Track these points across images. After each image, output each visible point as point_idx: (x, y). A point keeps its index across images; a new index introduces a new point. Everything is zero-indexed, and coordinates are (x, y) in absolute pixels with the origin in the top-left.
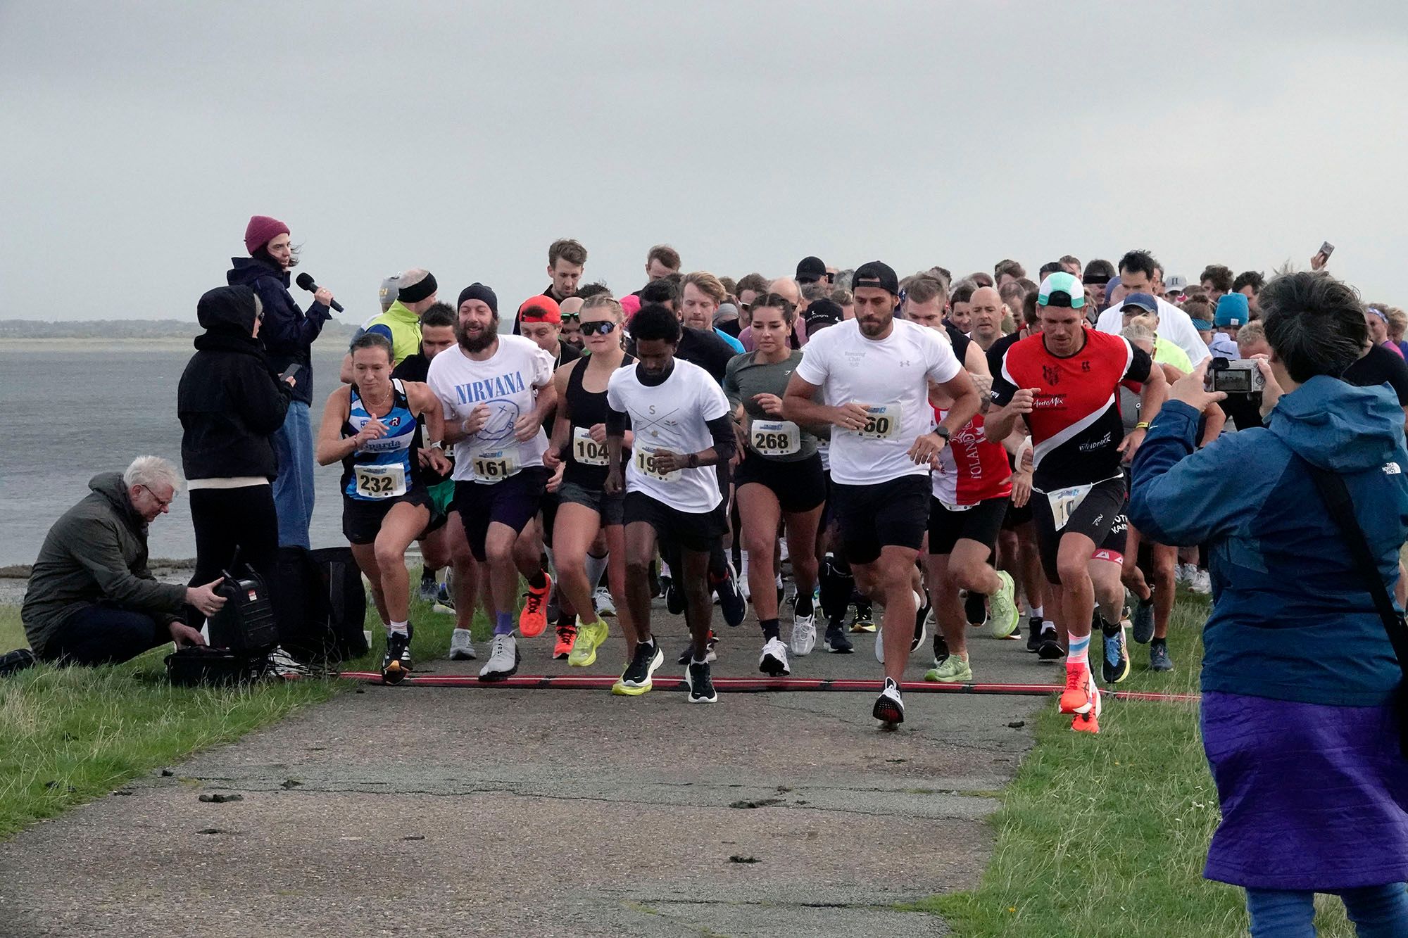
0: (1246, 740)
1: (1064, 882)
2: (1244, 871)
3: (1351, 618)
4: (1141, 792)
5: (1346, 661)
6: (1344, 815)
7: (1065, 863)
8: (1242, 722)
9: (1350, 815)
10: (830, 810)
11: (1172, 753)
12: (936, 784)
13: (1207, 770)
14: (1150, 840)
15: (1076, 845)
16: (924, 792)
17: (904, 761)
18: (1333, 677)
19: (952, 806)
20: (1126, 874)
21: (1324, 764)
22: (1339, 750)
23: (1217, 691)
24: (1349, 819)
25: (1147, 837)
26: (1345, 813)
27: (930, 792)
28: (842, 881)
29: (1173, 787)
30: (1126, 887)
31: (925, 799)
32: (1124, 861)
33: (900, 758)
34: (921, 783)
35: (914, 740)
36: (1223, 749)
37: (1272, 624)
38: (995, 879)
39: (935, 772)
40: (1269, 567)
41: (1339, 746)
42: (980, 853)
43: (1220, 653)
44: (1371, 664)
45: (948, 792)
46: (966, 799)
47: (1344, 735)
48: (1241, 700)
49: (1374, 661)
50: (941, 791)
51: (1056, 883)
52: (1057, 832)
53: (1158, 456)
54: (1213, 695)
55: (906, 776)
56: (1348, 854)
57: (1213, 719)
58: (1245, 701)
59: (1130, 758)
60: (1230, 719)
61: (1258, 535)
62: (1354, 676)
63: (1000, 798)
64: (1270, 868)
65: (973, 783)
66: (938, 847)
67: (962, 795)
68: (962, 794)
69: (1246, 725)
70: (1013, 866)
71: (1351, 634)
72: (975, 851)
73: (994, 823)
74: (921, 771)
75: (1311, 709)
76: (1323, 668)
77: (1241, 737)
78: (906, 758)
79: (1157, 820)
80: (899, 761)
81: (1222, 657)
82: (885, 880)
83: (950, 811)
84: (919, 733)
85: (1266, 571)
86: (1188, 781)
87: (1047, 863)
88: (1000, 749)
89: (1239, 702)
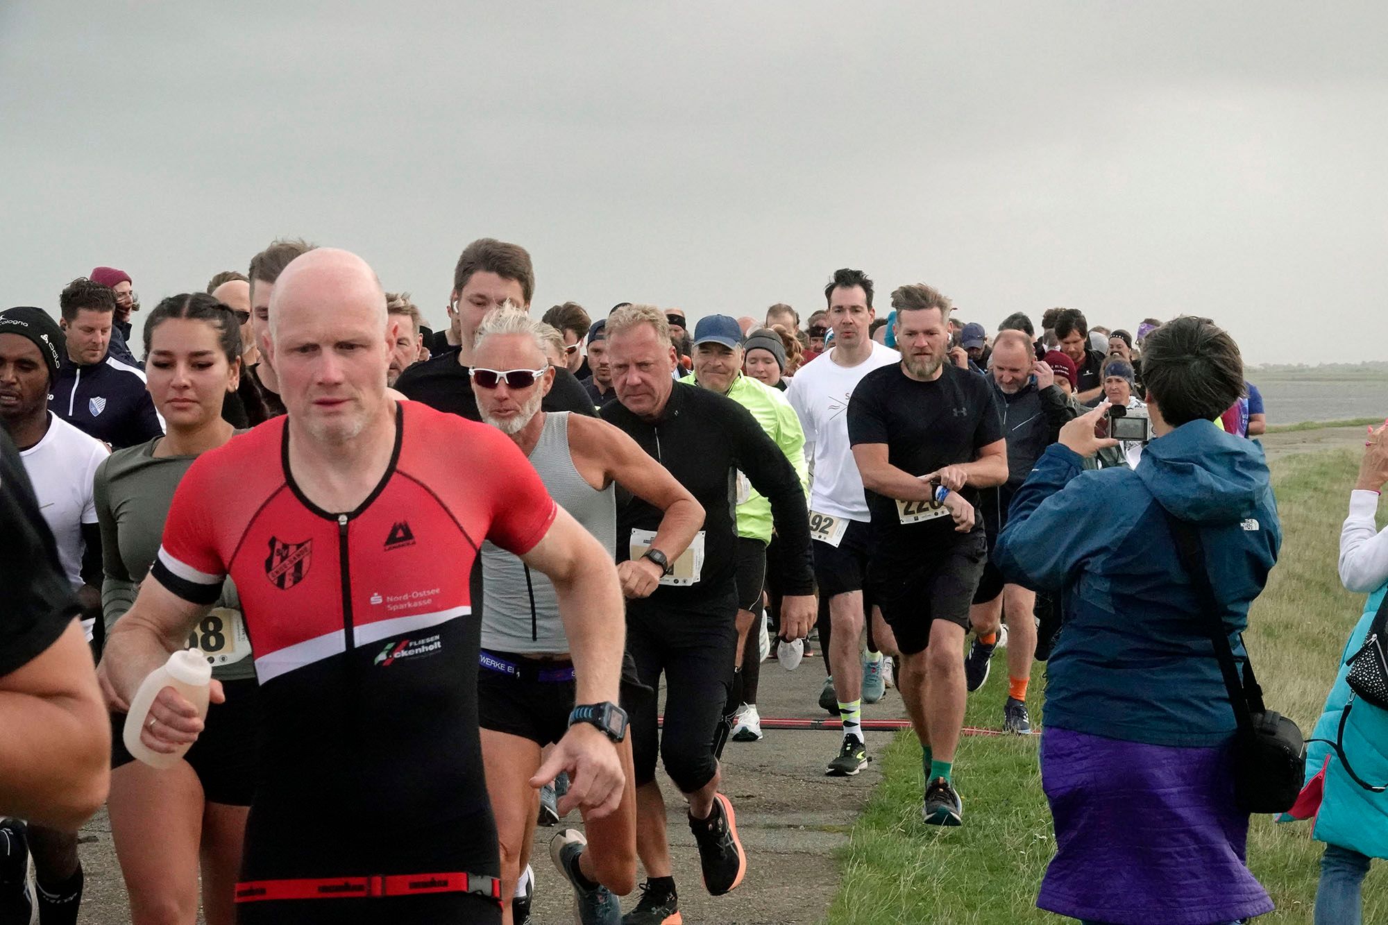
0: (1084, 776)
1: (910, 914)
2: (1077, 903)
3: (1191, 661)
4: (986, 825)
5: (1186, 704)
6: (1176, 855)
7: (910, 896)
8: (1081, 759)
9: (1182, 856)
10: (680, 846)
11: (1017, 786)
12: (783, 820)
13: (1047, 805)
14: (995, 873)
15: (922, 879)
16: (773, 827)
17: (753, 797)
18: (1169, 718)
19: (801, 841)
20: (971, 906)
21: (1157, 802)
22: (1174, 790)
23: (1057, 727)
24: (1181, 860)
25: (991, 870)
26: (1178, 853)
27: (778, 827)
28: (690, 916)
29: (1017, 821)
30: (970, 919)
31: (773, 834)
32: (968, 894)
33: (749, 794)
34: (770, 819)
35: (764, 776)
36: (1060, 784)
37: (1113, 664)
38: (842, 912)
39: (783, 808)
40: (1116, 609)
41: (1175, 785)
42: (827, 887)
43: (1061, 689)
44: (1210, 706)
45: (796, 827)
46: (814, 834)
47: (1182, 775)
48: (1080, 738)
49: (1214, 703)
50: (789, 826)
51: (902, 916)
52: (902, 866)
53: (1031, 501)
54: (1055, 730)
55: (755, 812)
56: (1177, 894)
57: (1051, 754)
58: (1084, 738)
59: (976, 792)
60: (1069, 755)
61: (1108, 575)
62: (1193, 717)
63: (847, 832)
64: (1102, 902)
65: (820, 818)
66: (785, 881)
67: (810, 830)
68: (809, 828)
69: (1084, 762)
70: (859, 899)
71: (1191, 676)
72: (823, 884)
73: (842, 857)
74: (770, 807)
75: (1146, 749)
76: (1164, 711)
77: (1078, 774)
78: (755, 794)
79: (1001, 853)
80: (748, 797)
81: (1064, 694)
82: (733, 915)
83: (798, 846)
84: (768, 769)
85: (1113, 612)
86: (1032, 814)
87: (893, 896)
88: (848, 784)
89: (1078, 740)
